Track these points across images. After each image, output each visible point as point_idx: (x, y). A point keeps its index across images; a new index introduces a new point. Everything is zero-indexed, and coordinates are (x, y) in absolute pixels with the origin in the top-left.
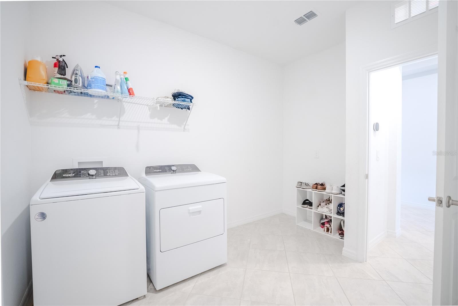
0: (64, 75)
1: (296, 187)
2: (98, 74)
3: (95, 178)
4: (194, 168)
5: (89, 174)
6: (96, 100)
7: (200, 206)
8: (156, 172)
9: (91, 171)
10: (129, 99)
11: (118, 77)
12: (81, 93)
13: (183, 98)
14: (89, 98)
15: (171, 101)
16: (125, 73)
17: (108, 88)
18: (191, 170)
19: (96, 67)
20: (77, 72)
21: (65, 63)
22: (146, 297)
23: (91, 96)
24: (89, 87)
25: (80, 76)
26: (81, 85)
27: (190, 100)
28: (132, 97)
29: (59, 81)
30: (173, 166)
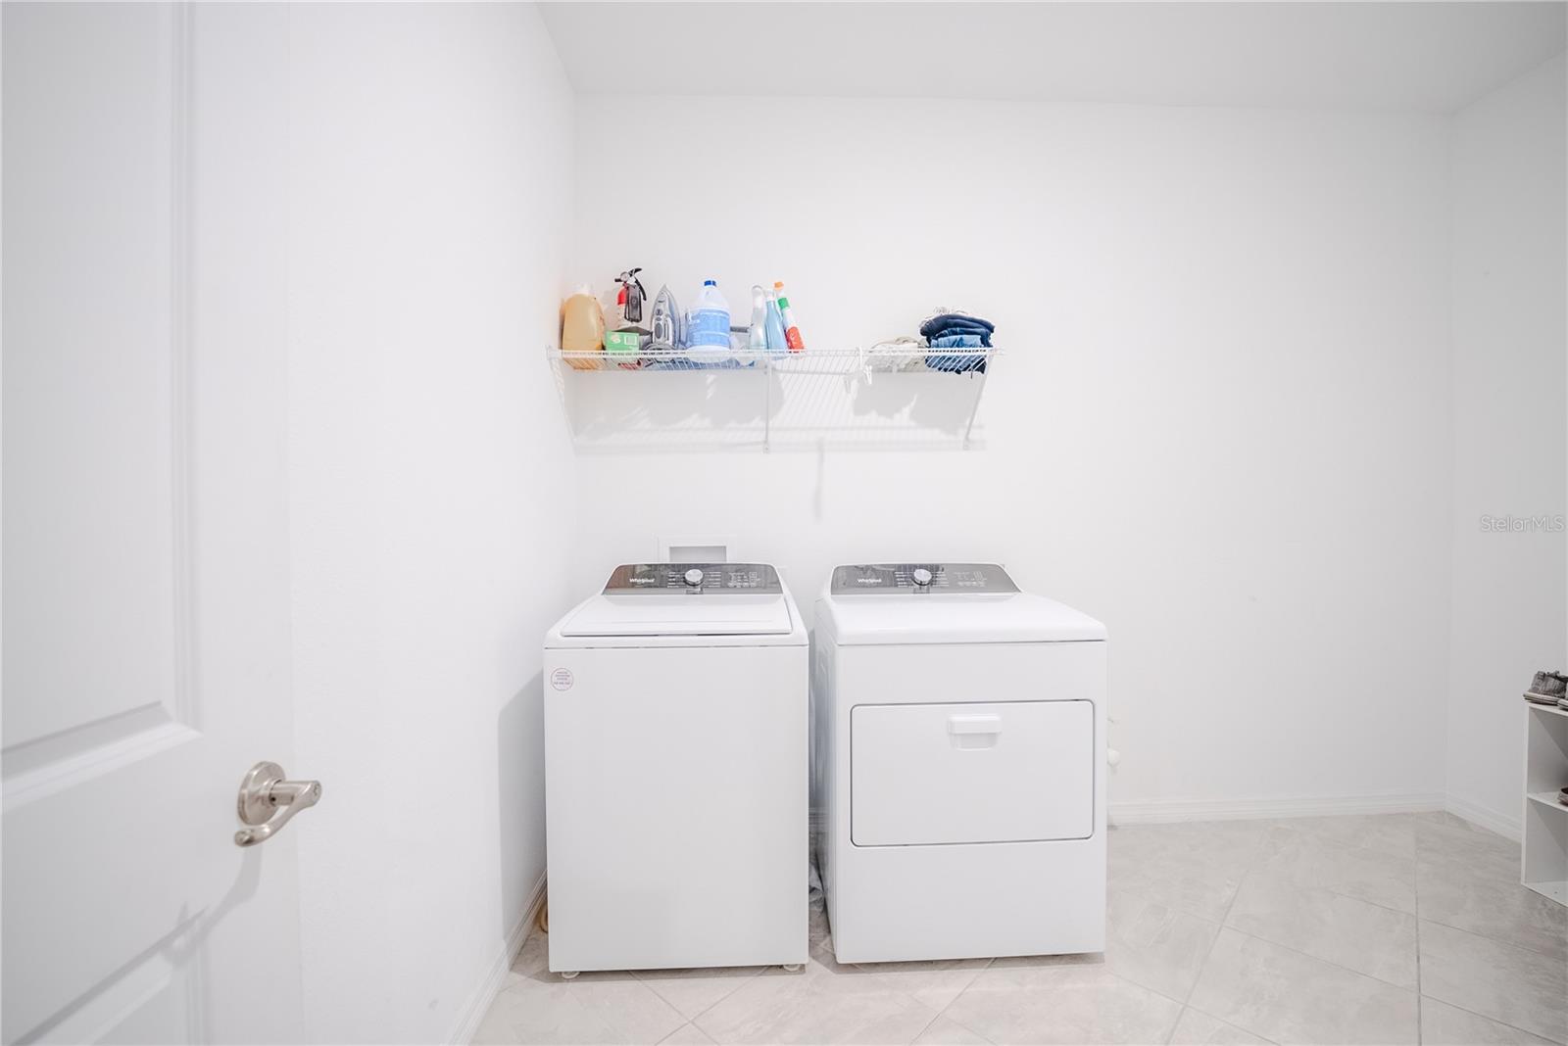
0: (638, 321)
1: (1528, 698)
2: (711, 302)
3: (701, 593)
4: (994, 579)
5: (685, 581)
6: (710, 377)
7: (995, 718)
8: (864, 586)
9: (690, 572)
10: (789, 361)
11: (760, 302)
12: (673, 361)
13: (955, 333)
14: (693, 373)
15: (915, 349)
16: (778, 285)
17: (734, 338)
18: (982, 584)
19: (707, 283)
20: (661, 307)
21: (641, 288)
22: (804, 972)
23: (697, 366)
24: (689, 343)
25: (667, 316)
26: (670, 342)
27: (981, 339)
28: (796, 354)
29: (622, 339)
30: (921, 567)
